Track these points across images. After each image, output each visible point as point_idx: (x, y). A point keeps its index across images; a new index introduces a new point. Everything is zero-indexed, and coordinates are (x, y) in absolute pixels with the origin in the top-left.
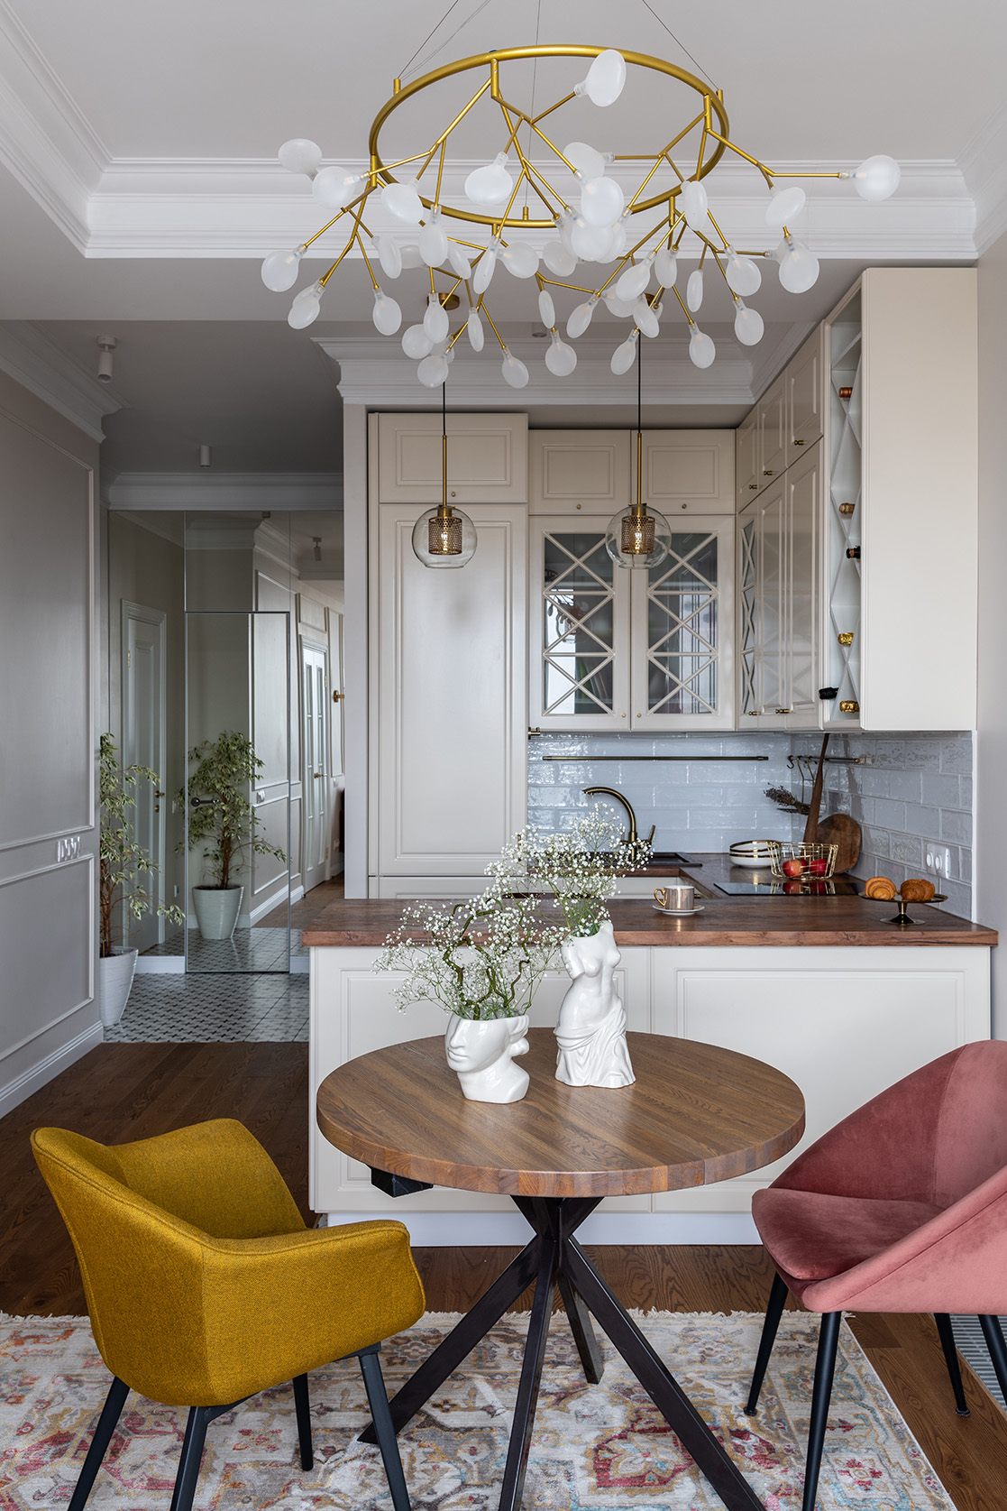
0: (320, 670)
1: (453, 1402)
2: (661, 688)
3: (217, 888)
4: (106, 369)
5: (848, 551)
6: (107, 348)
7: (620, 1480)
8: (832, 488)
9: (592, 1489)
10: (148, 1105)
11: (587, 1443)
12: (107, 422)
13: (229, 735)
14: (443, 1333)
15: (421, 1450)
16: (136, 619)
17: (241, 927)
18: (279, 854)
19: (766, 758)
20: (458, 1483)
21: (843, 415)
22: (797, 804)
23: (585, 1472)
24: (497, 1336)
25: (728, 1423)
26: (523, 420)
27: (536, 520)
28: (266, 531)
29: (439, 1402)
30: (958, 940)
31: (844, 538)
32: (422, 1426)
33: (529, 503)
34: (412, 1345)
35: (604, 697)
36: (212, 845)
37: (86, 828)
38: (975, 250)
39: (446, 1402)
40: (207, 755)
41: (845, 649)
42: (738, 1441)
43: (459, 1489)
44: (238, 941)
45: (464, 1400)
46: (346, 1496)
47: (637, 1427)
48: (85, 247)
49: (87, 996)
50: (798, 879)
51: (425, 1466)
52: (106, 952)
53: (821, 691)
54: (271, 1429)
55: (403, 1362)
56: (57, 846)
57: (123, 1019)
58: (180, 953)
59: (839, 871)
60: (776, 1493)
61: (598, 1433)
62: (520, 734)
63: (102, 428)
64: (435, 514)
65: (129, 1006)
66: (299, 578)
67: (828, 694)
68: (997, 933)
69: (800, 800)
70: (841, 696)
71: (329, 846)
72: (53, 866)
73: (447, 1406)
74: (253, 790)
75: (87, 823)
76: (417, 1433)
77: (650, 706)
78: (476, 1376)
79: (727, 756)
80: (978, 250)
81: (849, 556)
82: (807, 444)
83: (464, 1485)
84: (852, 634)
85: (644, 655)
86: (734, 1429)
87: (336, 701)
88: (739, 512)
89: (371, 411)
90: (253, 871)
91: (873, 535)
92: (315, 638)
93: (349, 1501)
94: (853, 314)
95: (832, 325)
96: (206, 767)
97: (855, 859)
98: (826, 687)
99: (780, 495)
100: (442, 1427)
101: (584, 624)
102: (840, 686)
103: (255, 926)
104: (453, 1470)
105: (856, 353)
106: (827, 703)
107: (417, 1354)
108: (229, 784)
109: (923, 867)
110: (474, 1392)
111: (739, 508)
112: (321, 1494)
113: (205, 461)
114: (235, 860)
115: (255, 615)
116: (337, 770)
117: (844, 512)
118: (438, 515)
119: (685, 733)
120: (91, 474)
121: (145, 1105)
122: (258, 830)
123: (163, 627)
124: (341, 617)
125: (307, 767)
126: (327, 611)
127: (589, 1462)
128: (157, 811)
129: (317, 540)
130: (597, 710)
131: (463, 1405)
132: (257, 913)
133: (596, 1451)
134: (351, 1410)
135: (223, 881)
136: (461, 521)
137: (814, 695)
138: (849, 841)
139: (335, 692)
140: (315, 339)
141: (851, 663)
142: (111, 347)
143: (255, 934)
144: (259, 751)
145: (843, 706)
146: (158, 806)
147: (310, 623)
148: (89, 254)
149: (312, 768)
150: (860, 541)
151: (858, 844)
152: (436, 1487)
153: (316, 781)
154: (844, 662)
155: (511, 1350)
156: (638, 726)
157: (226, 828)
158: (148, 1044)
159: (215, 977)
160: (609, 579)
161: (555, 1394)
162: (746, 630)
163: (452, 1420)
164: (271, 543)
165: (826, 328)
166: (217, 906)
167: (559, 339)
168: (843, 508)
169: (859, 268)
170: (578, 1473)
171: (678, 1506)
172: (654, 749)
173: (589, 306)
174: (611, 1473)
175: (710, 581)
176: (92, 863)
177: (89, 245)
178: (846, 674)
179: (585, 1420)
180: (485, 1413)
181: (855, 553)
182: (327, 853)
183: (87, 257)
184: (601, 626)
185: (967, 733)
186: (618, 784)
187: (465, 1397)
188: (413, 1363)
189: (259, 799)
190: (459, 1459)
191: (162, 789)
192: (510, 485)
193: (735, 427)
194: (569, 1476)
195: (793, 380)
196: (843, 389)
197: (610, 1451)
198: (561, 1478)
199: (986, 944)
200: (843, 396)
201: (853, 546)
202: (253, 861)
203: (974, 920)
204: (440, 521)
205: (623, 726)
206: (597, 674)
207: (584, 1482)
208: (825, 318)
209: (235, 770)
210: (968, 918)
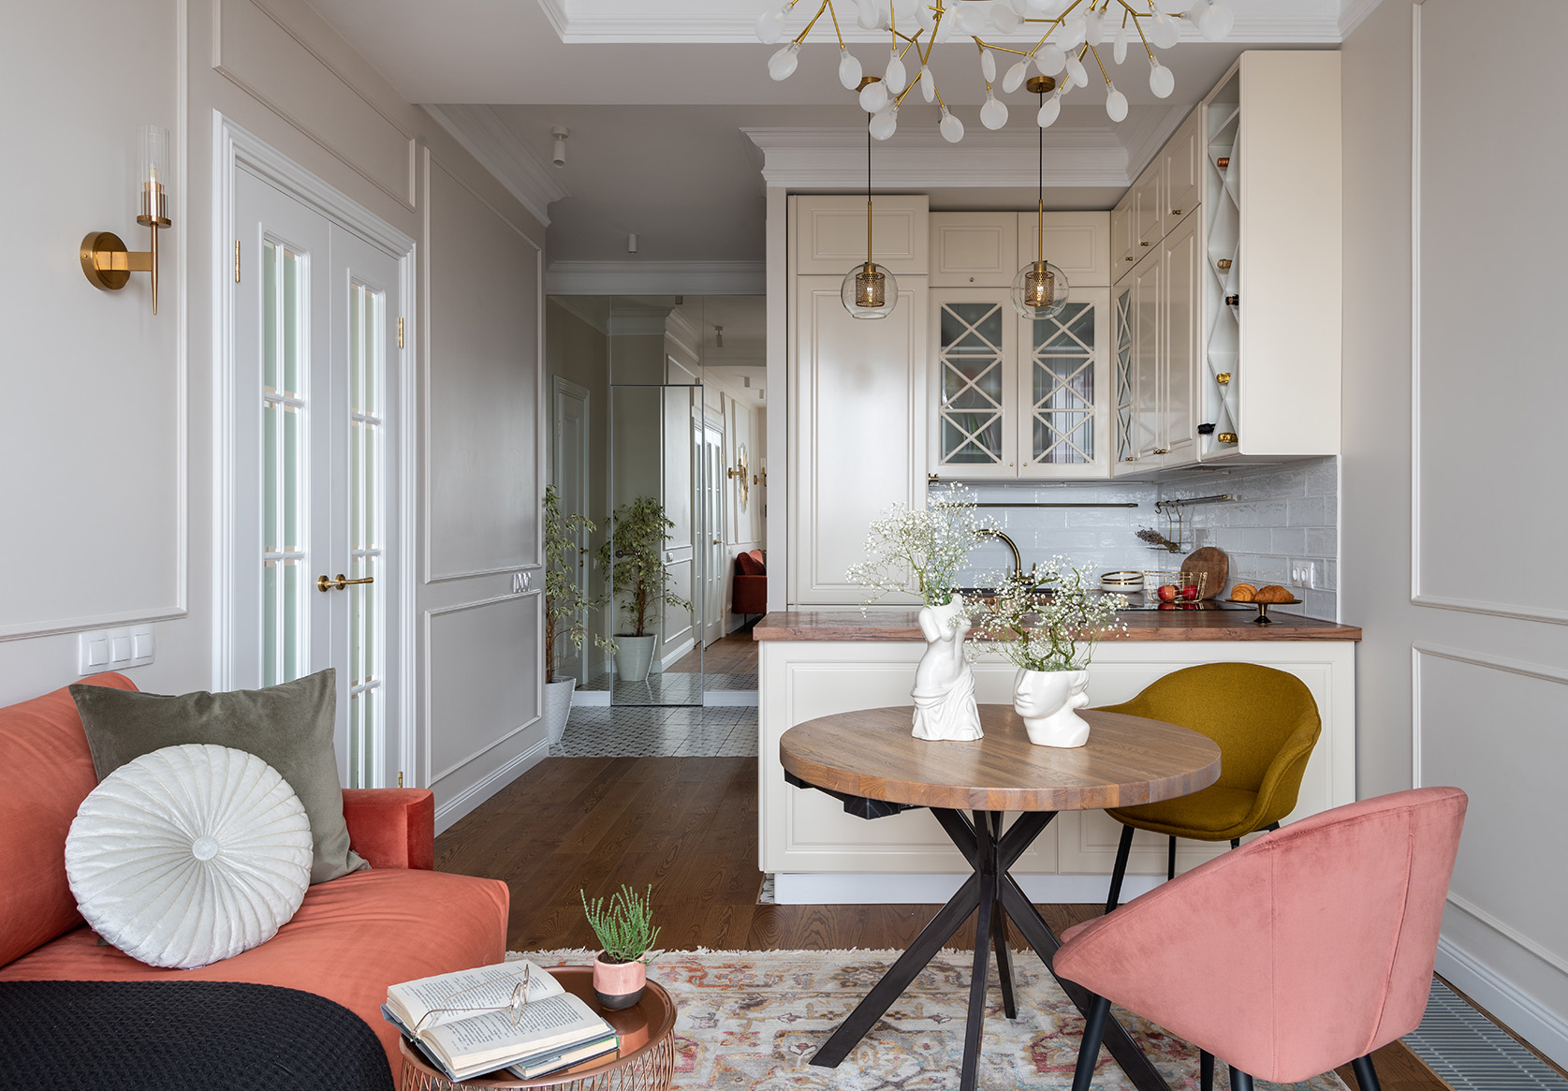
0: (718, 448)
1: (903, 1013)
2: (1043, 439)
3: (632, 636)
4: (560, 156)
5: (1228, 298)
6: (560, 137)
7: (1057, 1068)
8: (1210, 247)
9: (1032, 1073)
10: (598, 802)
11: (1023, 1042)
12: (552, 209)
13: (643, 501)
14: (886, 963)
15: (882, 1046)
16: (565, 393)
17: (654, 672)
18: (688, 606)
19: (1136, 505)
20: (918, 1069)
21: (1221, 182)
22: (1166, 543)
23: (1025, 1062)
24: (933, 967)
25: (1143, 1028)
26: (923, 202)
27: (935, 291)
28: (676, 320)
29: (891, 1013)
30: (1327, 636)
31: (1220, 289)
32: (879, 1029)
33: (930, 275)
34: (860, 973)
35: (994, 449)
36: (629, 598)
37: (535, 565)
38: (1339, 34)
39: (897, 1013)
40: (624, 518)
41: (1223, 388)
42: (1154, 1041)
43: (920, 1073)
44: (652, 682)
45: (913, 1012)
46: (824, 1077)
47: (1065, 1031)
48: (564, 34)
49: (536, 715)
50: (1171, 602)
51: (886, 1057)
52: (550, 680)
53: (1199, 427)
54: (750, 1031)
55: (855, 985)
56: (513, 579)
57: (562, 740)
58: (607, 689)
59: (1207, 596)
60: (1192, 1076)
61: (1032, 1035)
62: (922, 482)
63: (548, 214)
64: (861, 270)
65: (566, 730)
66: (698, 364)
67: (1206, 429)
68: (1361, 629)
69: (1168, 539)
70: (1217, 431)
71: (724, 607)
72: (510, 596)
73: (899, 1016)
74: (664, 550)
75: (536, 562)
76: (876, 1034)
77: (1035, 457)
78: (920, 995)
79: (1101, 502)
80: (1342, 35)
81: (1228, 303)
82: (1184, 212)
83: (923, 1070)
84: (1229, 375)
85: (1029, 411)
86: (1149, 1032)
87: (730, 477)
88: (1114, 284)
89: (790, 193)
90: (664, 621)
91: (1251, 286)
92: (713, 419)
93: (827, 1081)
94: (1231, 94)
95: (1209, 106)
96: (624, 528)
97: (1223, 584)
98: (1204, 423)
99: (1157, 262)
100: (897, 1030)
101: (976, 384)
102: (1217, 421)
103: (666, 671)
104: (911, 1060)
105: (1234, 127)
106: (1205, 437)
107: (866, 979)
108: (644, 543)
109: (1289, 582)
110: (920, 1007)
111: (1114, 281)
112: (801, 1076)
113: (633, 248)
114: (649, 612)
115: (666, 388)
116: (731, 540)
117: (1222, 267)
118: (865, 271)
119: (1063, 482)
120: (540, 253)
121: (595, 802)
122: (669, 584)
123: (587, 401)
124: (733, 402)
125: (708, 533)
126: (722, 395)
127: (1028, 1054)
128: (582, 566)
129: (719, 328)
130: (987, 459)
131: (912, 1015)
132: (668, 659)
133: (1033, 1047)
134: (816, 1018)
135: (638, 630)
136: (884, 277)
137: (1193, 431)
138: (1217, 569)
139: (730, 469)
140: (743, 129)
141: (1229, 400)
142: (564, 137)
143: (666, 679)
144: (669, 513)
145: (1221, 437)
146: (582, 562)
147: (710, 405)
148: (566, 40)
149: (711, 536)
150: (1239, 291)
151: (1225, 571)
152: (899, 1071)
153: (715, 547)
154: (1221, 398)
155: (947, 977)
156: (1025, 474)
157: (642, 582)
158: (588, 757)
159: (638, 709)
160: (998, 343)
161: (991, 1008)
162: (1124, 385)
163: (905, 1025)
164: (680, 330)
165: (1204, 108)
166: (634, 649)
167: (993, 97)
168: (1221, 263)
169: (1236, 51)
170: (1020, 1063)
171: (1109, 1085)
172: (1036, 496)
173: (1023, 65)
174: (1048, 1063)
175: (1088, 345)
176: (540, 597)
177: (566, 32)
178: (1223, 410)
179: (1019, 1026)
180: (932, 1020)
181: (1234, 301)
182: (722, 612)
183: (564, 42)
184: (992, 386)
185: (1331, 458)
186: (1004, 527)
187: (913, 1009)
188: (865, 985)
189: (669, 560)
190: (916, 1052)
191: (586, 546)
192: (912, 259)
193: (1110, 209)
194: (1012, 1065)
195: (1170, 159)
196: (1221, 159)
197: (1044, 1047)
198: (1005, 1065)
199: (1350, 639)
200: (1220, 165)
201: (1231, 295)
202: (664, 611)
203: (1339, 621)
204: (865, 276)
205: (1010, 474)
206: (988, 428)
207: (1025, 1070)
208: (1202, 100)
209: (649, 530)
210: (1332, 620)
